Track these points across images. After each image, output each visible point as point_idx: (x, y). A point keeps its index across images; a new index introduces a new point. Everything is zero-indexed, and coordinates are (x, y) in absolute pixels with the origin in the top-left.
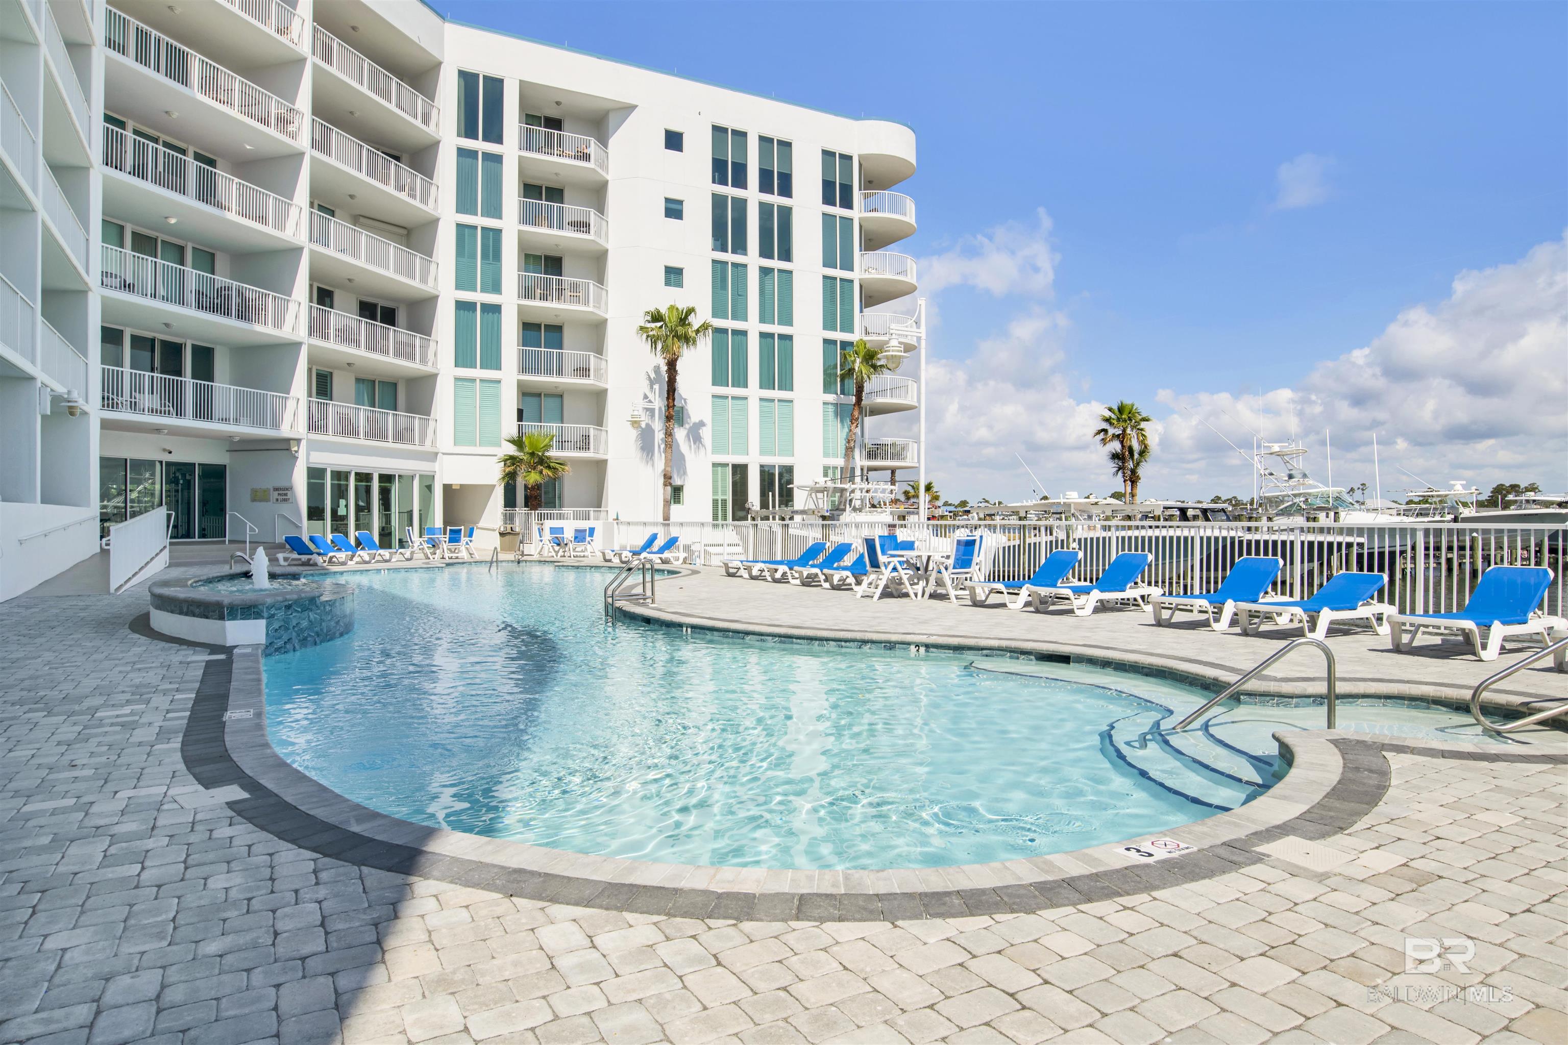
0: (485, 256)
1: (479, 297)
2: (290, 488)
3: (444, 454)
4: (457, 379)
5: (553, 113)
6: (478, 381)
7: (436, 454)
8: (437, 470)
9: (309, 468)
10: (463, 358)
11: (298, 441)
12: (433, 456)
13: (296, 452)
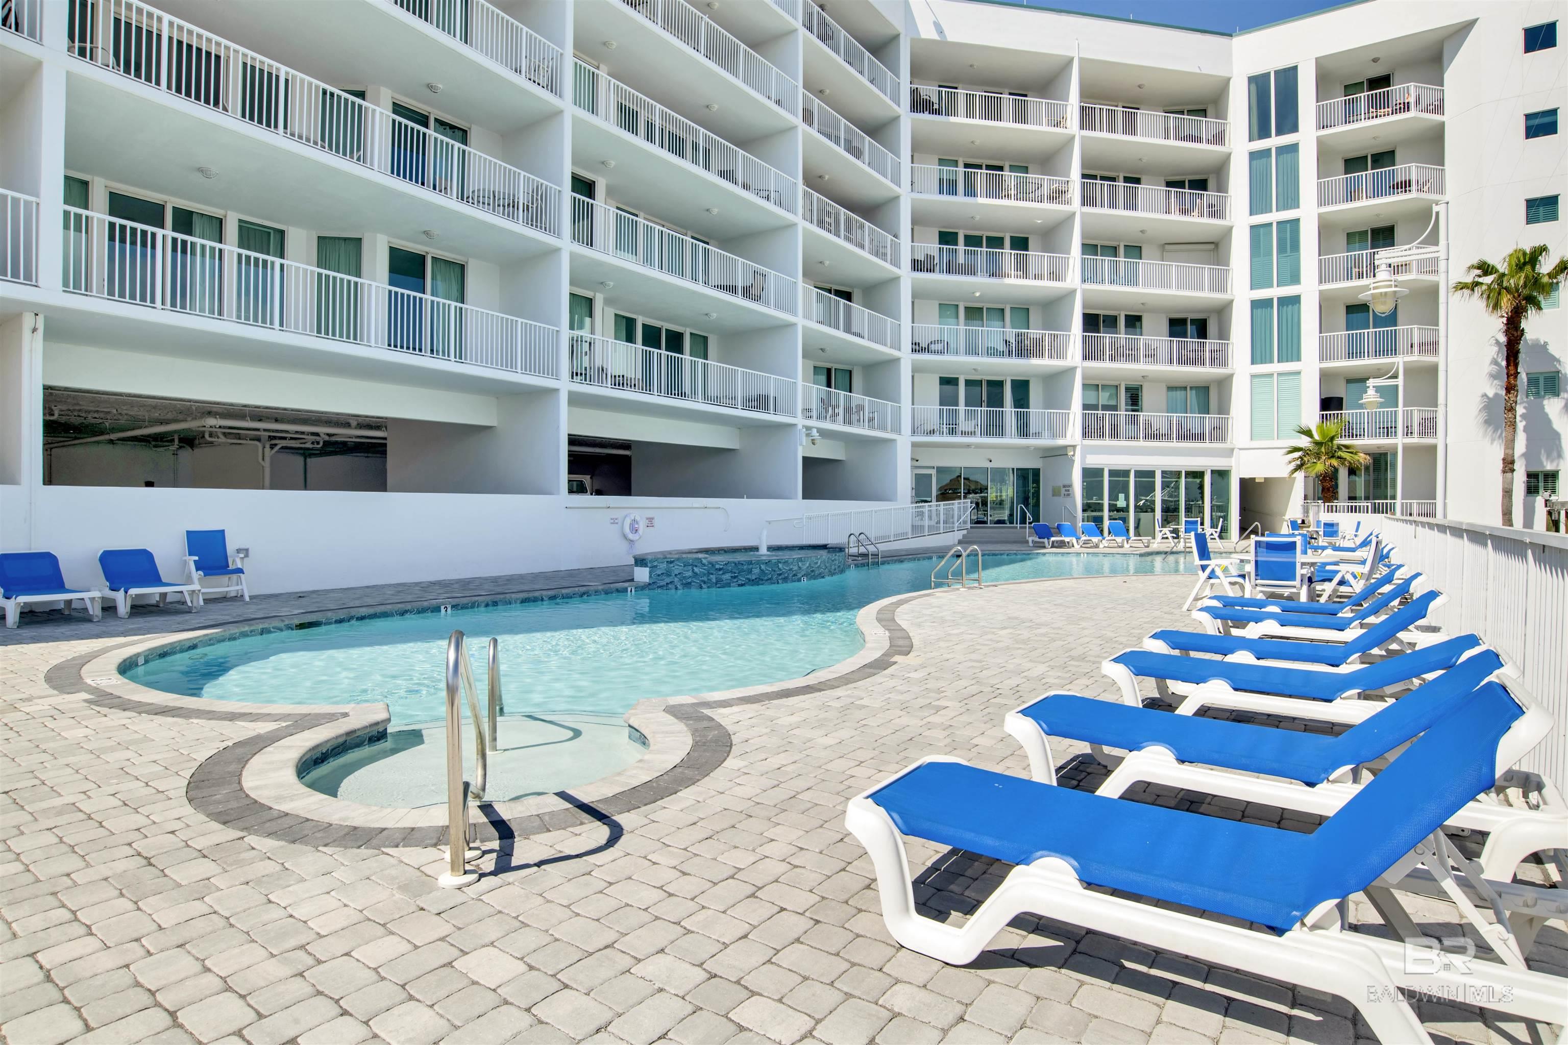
0: (1281, 249)
1: (1275, 292)
2: (1070, 486)
3: (1240, 449)
4: (1253, 376)
5: (1377, 71)
6: (1275, 375)
7: (1232, 450)
8: (1233, 464)
9: (1084, 469)
10: (1259, 355)
11: (1074, 447)
12: (1230, 452)
13: (1073, 455)
